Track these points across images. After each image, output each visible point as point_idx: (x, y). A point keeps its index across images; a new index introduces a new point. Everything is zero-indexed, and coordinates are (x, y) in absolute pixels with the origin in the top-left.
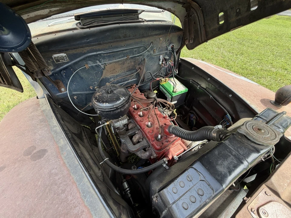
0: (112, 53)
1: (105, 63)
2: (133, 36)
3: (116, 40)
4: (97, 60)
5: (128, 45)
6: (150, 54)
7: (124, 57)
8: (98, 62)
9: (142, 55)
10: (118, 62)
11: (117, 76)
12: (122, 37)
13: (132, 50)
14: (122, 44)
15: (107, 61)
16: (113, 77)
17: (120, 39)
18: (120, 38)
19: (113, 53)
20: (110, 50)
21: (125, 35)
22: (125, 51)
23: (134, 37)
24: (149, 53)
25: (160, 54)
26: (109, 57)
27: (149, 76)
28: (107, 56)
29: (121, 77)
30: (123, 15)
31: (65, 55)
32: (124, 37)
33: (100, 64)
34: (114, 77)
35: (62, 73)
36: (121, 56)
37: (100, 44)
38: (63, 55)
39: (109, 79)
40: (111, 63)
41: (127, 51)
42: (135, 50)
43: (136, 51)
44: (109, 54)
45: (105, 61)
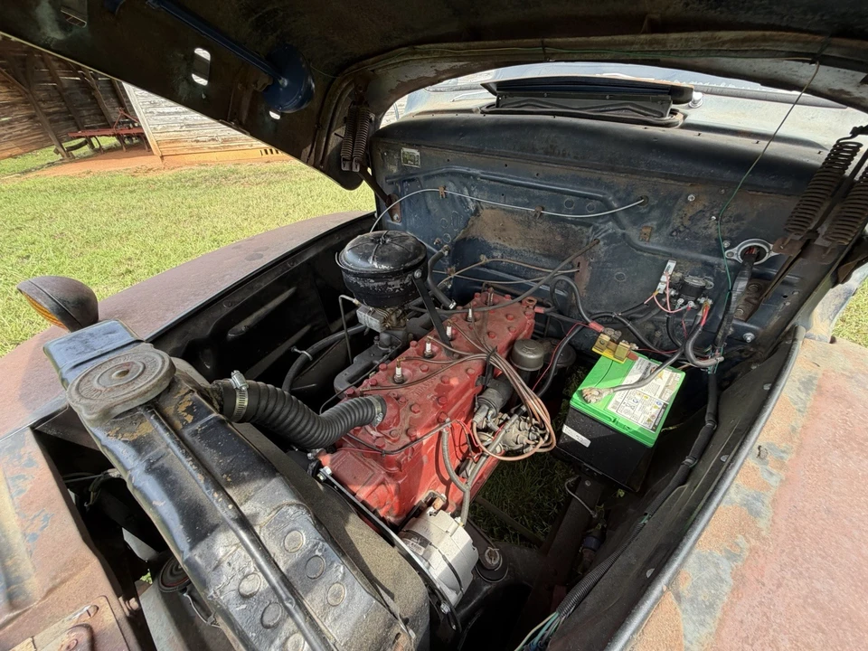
0: (502, 185)
1: (479, 202)
2: (576, 158)
3: (520, 153)
4: (465, 185)
5: (549, 178)
6: (624, 235)
7: (527, 205)
8: (466, 190)
9: (589, 226)
10: (512, 212)
11: (512, 253)
12: (542, 151)
13: (559, 195)
14: (535, 168)
15: (486, 197)
16: (500, 250)
17: (534, 153)
18: (534, 150)
19: (504, 185)
20: (499, 173)
21: (551, 146)
22: (537, 192)
23: (576, 161)
24: (620, 231)
25: (672, 256)
26: (492, 190)
27: (596, 308)
28: (487, 185)
29: (521, 260)
30: (608, 97)
31: (418, 154)
32: (546, 153)
33: (469, 198)
34: (504, 251)
35: (404, 185)
36: (520, 200)
37: (478, 152)
38: (416, 152)
39: (490, 248)
40: (492, 208)
41: (542, 193)
42: (568, 198)
43: (569, 204)
44: (492, 183)
45: (479, 196)
